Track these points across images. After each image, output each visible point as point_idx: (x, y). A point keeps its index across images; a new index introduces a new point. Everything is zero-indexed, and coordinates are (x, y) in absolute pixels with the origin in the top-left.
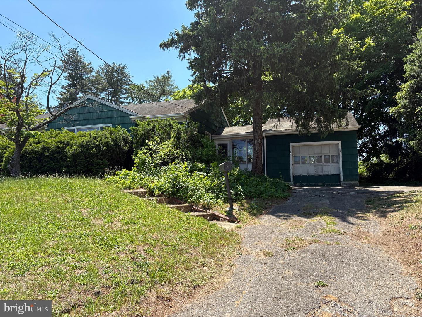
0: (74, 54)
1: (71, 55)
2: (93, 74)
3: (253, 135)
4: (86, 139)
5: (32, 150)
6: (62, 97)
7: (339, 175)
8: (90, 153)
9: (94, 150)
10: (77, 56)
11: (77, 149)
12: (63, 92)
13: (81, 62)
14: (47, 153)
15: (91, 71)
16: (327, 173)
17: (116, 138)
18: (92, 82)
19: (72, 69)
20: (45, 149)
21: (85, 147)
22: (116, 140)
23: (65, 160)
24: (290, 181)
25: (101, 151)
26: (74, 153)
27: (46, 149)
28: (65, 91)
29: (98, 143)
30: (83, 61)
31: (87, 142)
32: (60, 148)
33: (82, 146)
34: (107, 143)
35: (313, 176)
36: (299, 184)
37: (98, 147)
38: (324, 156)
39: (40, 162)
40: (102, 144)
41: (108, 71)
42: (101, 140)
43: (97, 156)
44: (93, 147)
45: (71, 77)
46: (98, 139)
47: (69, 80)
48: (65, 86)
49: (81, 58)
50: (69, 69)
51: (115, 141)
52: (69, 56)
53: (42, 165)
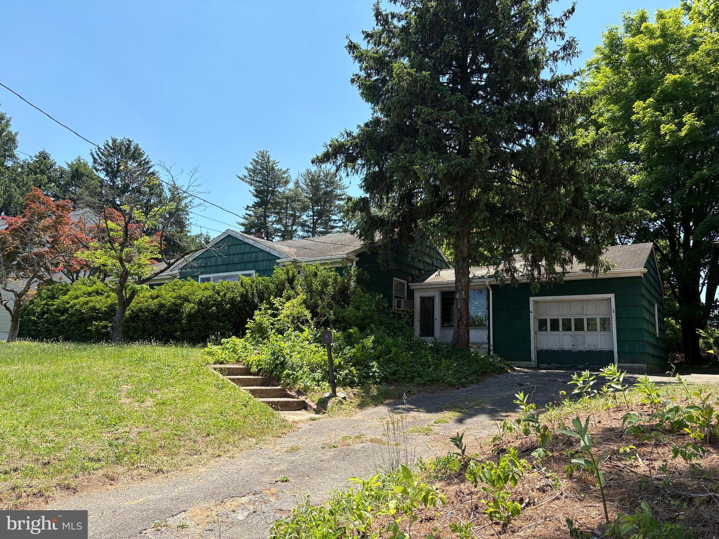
0: (264, 158)
1: (260, 161)
2: (291, 186)
3: (454, 285)
4: (208, 293)
5: (147, 308)
6: (246, 222)
7: (612, 352)
8: (208, 313)
9: (214, 308)
10: (268, 160)
11: (193, 308)
12: (248, 215)
13: (273, 169)
14: (162, 312)
15: (287, 182)
16: (592, 348)
17: (247, 292)
18: (287, 198)
19: (261, 179)
20: (161, 306)
21: (204, 305)
22: (246, 295)
23: (180, 322)
24: (530, 360)
25: (223, 310)
26: (190, 312)
27: (163, 306)
28: (251, 213)
29: (220, 299)
30: (276, 168)
31: (207, 298)
32: (176, 305)
33: (200, 303)
34: (233, 300)
35: (569, 352)
36: (546, 365)
37: (219, 305)
38: (588, 319)
39: (154, 324)
40: (225, 301)
41: (312, 181)
42: (225, 295)
43: (218, 317)
44: (214, 305)
45: (259, 193)
46: (221, 294)
47: (256, 196)
48: (250, 205)
49: (274, 164)
50: (257, 181)
51: (244, 296)
52: (257, 162)
53: (157, 328)
